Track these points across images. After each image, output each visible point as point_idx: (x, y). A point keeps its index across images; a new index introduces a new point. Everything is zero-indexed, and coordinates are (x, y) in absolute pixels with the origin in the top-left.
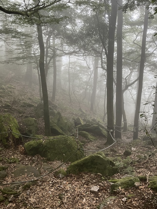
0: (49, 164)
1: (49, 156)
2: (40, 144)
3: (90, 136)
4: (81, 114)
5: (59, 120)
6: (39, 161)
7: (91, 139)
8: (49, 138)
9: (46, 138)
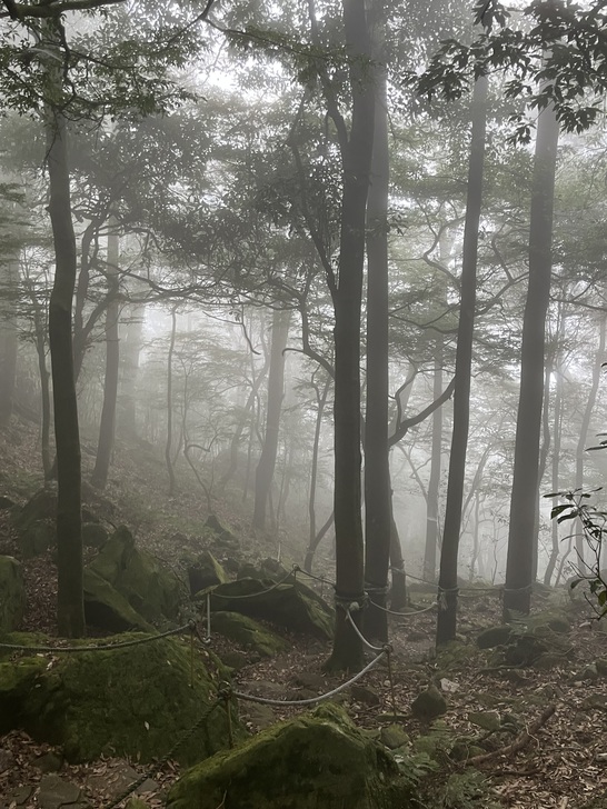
0: (74, 776)
1: (75, 739)
2: (34, 679)
3: (260, 634)
4: (217, 540)
5: (124, 566)
6: (21, 767)
7: (264, 647)
8: (75, 644)
9: (64, 645)
